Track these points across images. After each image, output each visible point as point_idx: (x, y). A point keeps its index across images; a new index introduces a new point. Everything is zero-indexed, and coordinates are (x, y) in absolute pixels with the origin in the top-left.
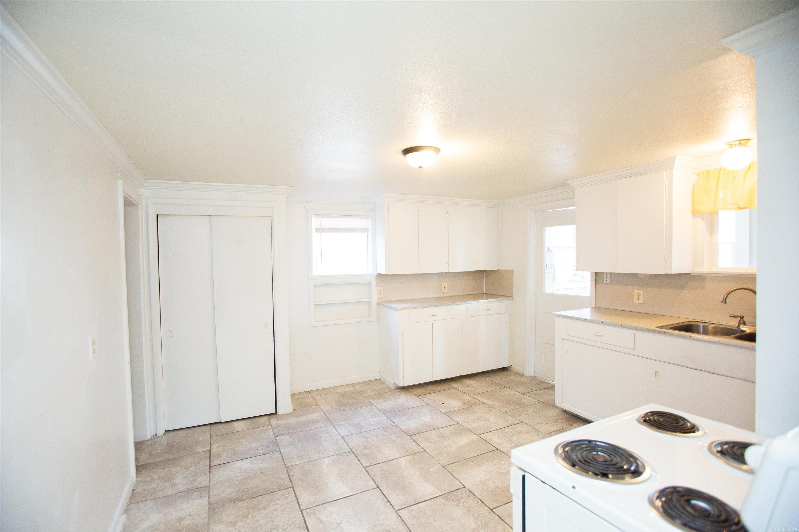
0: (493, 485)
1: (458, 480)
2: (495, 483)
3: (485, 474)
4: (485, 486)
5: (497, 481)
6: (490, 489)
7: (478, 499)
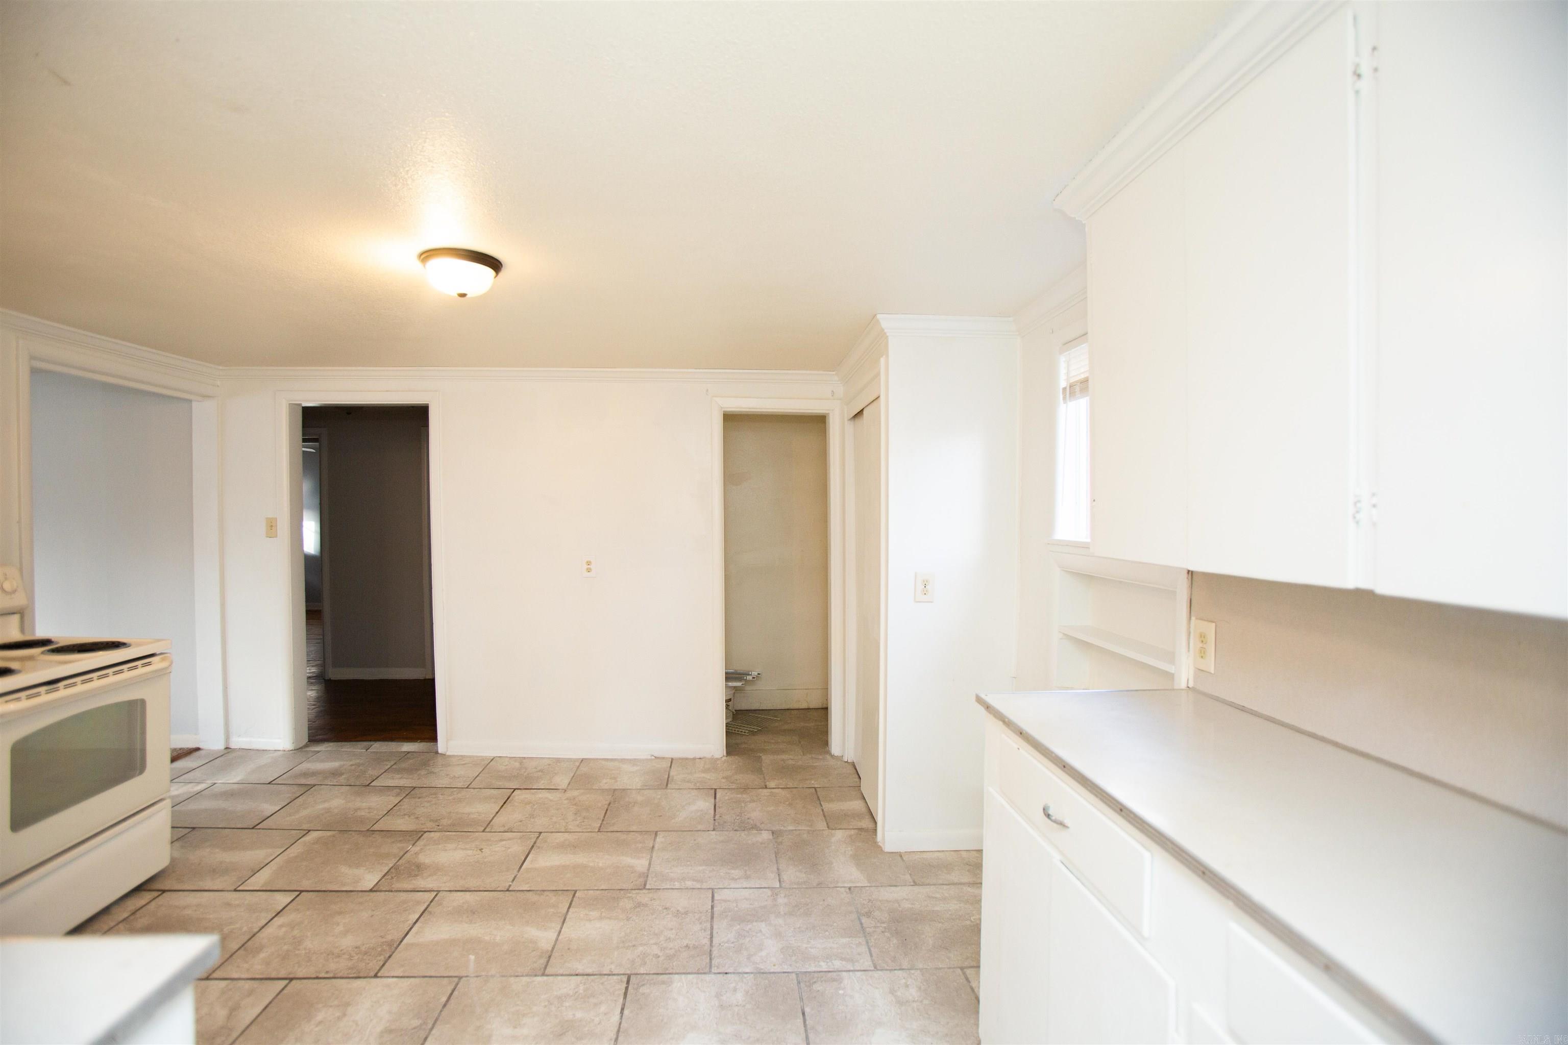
0: (320, 1017)
1: (402, 977)
2: (320, 1022)
3: (357, 1025)
4: (336, 1003)
5: (317, 1029)
6: (320, 1006)
7: (331, 975)
